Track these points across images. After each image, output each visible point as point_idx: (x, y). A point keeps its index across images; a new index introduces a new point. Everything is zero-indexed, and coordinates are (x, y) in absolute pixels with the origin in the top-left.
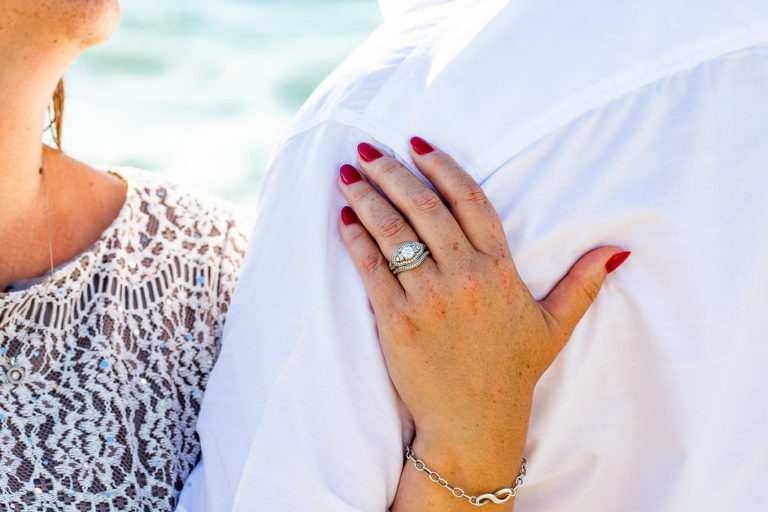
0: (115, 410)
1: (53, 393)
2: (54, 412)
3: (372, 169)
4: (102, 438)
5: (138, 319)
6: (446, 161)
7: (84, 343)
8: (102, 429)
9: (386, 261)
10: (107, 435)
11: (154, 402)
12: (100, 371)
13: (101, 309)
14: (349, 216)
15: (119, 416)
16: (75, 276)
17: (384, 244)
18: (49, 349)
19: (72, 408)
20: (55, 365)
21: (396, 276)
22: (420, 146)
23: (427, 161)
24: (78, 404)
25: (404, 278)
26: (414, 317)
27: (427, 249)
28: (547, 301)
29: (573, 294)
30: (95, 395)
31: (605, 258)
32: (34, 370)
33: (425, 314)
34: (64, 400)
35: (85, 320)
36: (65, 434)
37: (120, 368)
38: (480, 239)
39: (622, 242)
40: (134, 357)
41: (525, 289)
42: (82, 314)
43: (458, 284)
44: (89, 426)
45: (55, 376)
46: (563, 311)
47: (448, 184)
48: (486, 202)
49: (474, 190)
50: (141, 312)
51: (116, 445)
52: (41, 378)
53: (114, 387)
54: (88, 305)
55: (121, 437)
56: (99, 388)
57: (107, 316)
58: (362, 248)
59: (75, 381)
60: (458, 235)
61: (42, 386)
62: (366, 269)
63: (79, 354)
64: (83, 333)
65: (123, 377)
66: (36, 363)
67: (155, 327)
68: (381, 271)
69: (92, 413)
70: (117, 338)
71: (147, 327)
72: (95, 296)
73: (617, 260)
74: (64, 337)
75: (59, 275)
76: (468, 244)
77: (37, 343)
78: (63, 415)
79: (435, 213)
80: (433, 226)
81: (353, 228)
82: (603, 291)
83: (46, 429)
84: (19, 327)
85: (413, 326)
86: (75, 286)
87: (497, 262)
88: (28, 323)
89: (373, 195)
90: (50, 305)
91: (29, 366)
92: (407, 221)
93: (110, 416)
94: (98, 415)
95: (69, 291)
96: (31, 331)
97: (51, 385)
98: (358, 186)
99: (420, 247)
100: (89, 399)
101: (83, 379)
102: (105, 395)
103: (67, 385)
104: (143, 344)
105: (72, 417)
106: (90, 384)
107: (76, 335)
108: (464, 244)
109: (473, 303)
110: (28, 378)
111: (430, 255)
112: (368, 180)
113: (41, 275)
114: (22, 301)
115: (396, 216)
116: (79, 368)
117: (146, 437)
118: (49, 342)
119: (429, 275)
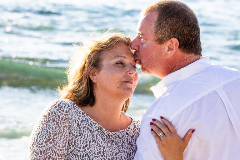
0: (127, 153)
1: (118, 149)
2: (118, 152)
3: (155, 122)
4: (124, 157)
5: (132, 140)
6: (166, 120)
7: (124, 142)
8: (124, 156)
9: (158, 136)
10: (125, 157)
11: (132, 153)
12: (125, 147)
13: (127, 137)
14: (152, 130)
15: (127, 154)
16: (123, 132)
17: (157, 133)
18: (118, 142)
19: (120, 152)
20: (119, 145)
21: (160, 138)
22: (162, 118)
23: (163, 120)
24: (121, 152)
25: (161, 138)
26: (163, 144)
27: (164, 133)
28: (183, 139)
29: (187, 137)
30: (124, 151)
31: (191, 131)
32: (115, 145)
33: (165, 143)
34: (119, 150)
35: (124, 139)
36: (119, 156)
37: (128, 147)
38: (172, 131)
39: (194, 128)
40: (130, 146)
41: (180, 137)
42: (124, 138)
43: (169, 138)
44: (122, 155)
45: (118, 146)
46: (186, 140)
47: (166, 123)
48: (172, 125)
49: (170, 123)
50: (132, 139)
51: (126, 158)
52: (116, 146)
53: (127, 149)
54: (125, 137)
55: (127, 157)
56: (125, 149)
57: (127, 139)
58: (154, 134)
59: (121, 148)
60: (168, 131)
61: (116, 147)
62: (155, 137)
63: (122, 144)
64: (123, 141)
65: (129, 148)
66: (116, 144)
67: (134, 141)
68: (157, 137)
69: (123, 153)
70: (128, 142)
71: (133, 141)
72: (126, 136)
73: (193, 131)
74: (121, 140)
75: (120, 131)
76: (170, 132)
77: (116, 141)
78: (119, 153)
79: (164, 128)
80: (165, 130)
81: (153, 131)
82: (192, 135)
83: (116, 154)
84: (114, 138)
85: (163, 145)
86: (123, 133)
87: (174, 134)
88: (116, 138)
89: (155, 126)
90: (119, 135)
91: (115, 144)
92: (160, 129)
93: (126, 154)
94: (124, 153)
95: (122, 134)
96: (116, 139)
97: (118, 147)
98: (153, 125)
99: (162, 133)
100: (123, 151)
101: (123, 148)
102: (126, 151)
103: (120, 148)
104: (132, 144)
105: (120, 153)
106: (124, 149)
107: (122, 140)
108: (169, 132)
109: (171, 141)
110: (114, 146)
111: (164, 134)
112: (154, 124)
113: (118, 131)
114: (114, 134)
115: (159, 129)
116: (122, 146)
117: (131, 158)
118: (118, 141)
119: (164, 137)
